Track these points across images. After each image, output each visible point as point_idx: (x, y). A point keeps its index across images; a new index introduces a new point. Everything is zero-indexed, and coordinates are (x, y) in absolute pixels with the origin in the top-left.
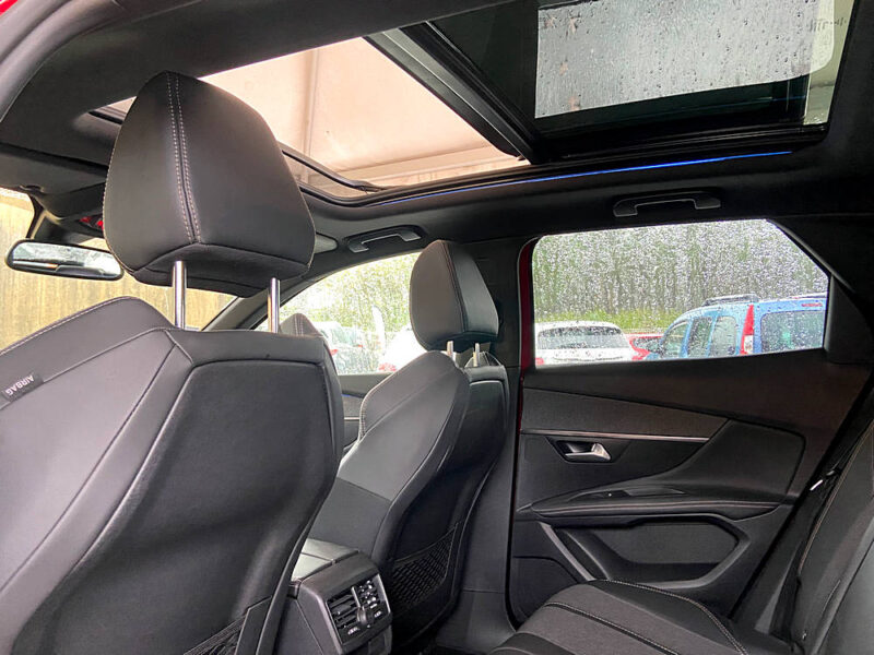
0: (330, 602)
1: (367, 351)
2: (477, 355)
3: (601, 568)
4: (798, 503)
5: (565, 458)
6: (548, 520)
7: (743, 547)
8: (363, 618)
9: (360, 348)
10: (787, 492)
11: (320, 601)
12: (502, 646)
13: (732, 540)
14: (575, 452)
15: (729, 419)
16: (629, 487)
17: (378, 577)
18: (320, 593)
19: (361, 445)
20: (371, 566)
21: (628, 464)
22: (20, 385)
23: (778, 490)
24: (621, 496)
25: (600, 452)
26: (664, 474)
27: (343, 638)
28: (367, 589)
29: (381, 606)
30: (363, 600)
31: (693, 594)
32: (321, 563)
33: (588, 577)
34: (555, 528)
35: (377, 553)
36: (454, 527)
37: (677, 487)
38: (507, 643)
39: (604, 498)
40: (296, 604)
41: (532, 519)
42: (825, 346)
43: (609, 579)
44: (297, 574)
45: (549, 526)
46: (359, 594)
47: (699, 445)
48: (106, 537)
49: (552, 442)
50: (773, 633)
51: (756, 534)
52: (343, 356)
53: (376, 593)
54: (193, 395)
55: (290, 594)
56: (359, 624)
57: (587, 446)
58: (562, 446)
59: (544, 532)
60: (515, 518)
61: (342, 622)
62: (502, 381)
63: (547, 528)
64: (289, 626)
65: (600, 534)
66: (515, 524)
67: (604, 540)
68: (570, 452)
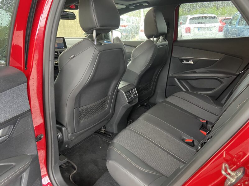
0: (126, 93)
1: (136, 25)
2: (161, 38)
3: (188, 88)
4: (238, 76)
5: (182, 63)
7: (222, 85)
9: (134, 24)
10: (236, 72)
11: (124, 93)
12: (161, 102)
13: (220, 83)
14: (185, 62)
15: (225, 54)
16: (197, 71)
17: (135, 89)
18: (124, 91)
19: (132, 62)
20: (134, 87)
21: (198, 65)
22: (72, 57)
23: (234, 72)
24: (195, 72)
25: (191, 62)
26: (207, 67)
27: (128, 99)
28: (133, 91)
29: (136, 94)
30: (132, 93)
31: (207, 95)
32: (124, 86)
33: (184, 90)
34: (178, 79)
35: (135, 84)
36: (153, 78)
37: (209, 71)
38: (162, 102)
39: (191, 73)
40: (119, 93)
41: (173, 77)
43: (190, 91)
44: (119, 88)
46: (131, 92)
47: (218, 61)
48: (88, 82)
49: (179, 59)
51: (226, 82)
52: (129, 27)
53: (135, 92)
54: (99, 57)
55: (118, 91)
56: (131, 97)
57: (188, 60)
58: (182, 60)
59: (175, 80)
60: (169, 77)
61: (128, 97)
62: (167, 45)
63: (176, 80)
64: (118, 97)
65: (189, 81)
66: (168, 78)
67: (189, 82)
68: (184, 62)
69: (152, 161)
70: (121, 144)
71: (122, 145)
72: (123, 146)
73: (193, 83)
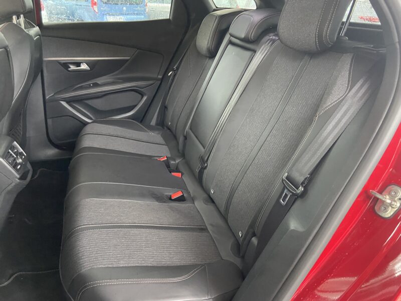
2: (23, 19)
3: (90, 115)
4: (162, 80)
5: (69, 71)
6: (64, 100)
7: (145, 98)
8: (20, 160)
10: (158, 76)
13: (140, 96)
14: (72, 67)
15: (138, 49)
16: (100, 81)
17: (15, 142)
21: (97, 70)
23: (155, 76)
24: (96, 85)
25: (84, 66)
26: (114, 73)
27: (17, 170)
34: (68, 102)
37: (119, 79)
39: (89, 87)
41: (56, 100)
42: (171, 18)
45: (65, 102)
46: (13, 152)
47: (127, 60)
49: (60, 64)
50: (157, 124)
51: (149, 93)
56: (19, 164)
57: (78, 64)
58: (65, 65)
59: (63, 105)
60: (46, 101)
62: (39, 35)
65: (89, 102)
66: (47, 104)
67: (90, 104)
68: (70, 68)
69: (171, 256)
70: (103, 266)
71: (106, 266)
72: (110, 266)
73: (97, 103)
